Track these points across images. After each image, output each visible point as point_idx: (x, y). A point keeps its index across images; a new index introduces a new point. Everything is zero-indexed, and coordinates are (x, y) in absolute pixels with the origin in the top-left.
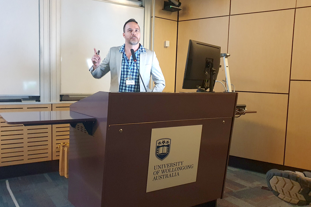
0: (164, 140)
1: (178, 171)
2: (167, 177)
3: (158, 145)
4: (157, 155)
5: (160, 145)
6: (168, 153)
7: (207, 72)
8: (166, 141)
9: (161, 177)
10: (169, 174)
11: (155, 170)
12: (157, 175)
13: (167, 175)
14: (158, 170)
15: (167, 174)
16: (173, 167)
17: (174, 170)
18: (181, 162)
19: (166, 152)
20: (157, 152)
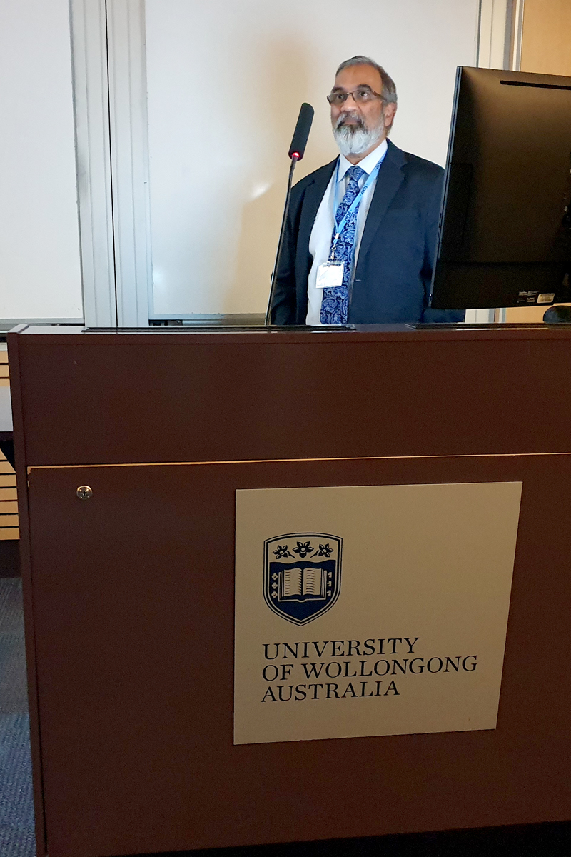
0: (303, 541)
1: (390, 677)
2: (332, 694)
3: (272, 558)
4: (275, 600)
5: (283, 560)
8: (315, 544)
9: (304, 693)
11: (270, 662)
12: (278, 682)
13: (333, 687)
14: (285, 662)
15: (330, 681)
16: (363, 658)
17: (369, 668)
18: (404, 641)
19: (318, 593)
20: (272, 590)
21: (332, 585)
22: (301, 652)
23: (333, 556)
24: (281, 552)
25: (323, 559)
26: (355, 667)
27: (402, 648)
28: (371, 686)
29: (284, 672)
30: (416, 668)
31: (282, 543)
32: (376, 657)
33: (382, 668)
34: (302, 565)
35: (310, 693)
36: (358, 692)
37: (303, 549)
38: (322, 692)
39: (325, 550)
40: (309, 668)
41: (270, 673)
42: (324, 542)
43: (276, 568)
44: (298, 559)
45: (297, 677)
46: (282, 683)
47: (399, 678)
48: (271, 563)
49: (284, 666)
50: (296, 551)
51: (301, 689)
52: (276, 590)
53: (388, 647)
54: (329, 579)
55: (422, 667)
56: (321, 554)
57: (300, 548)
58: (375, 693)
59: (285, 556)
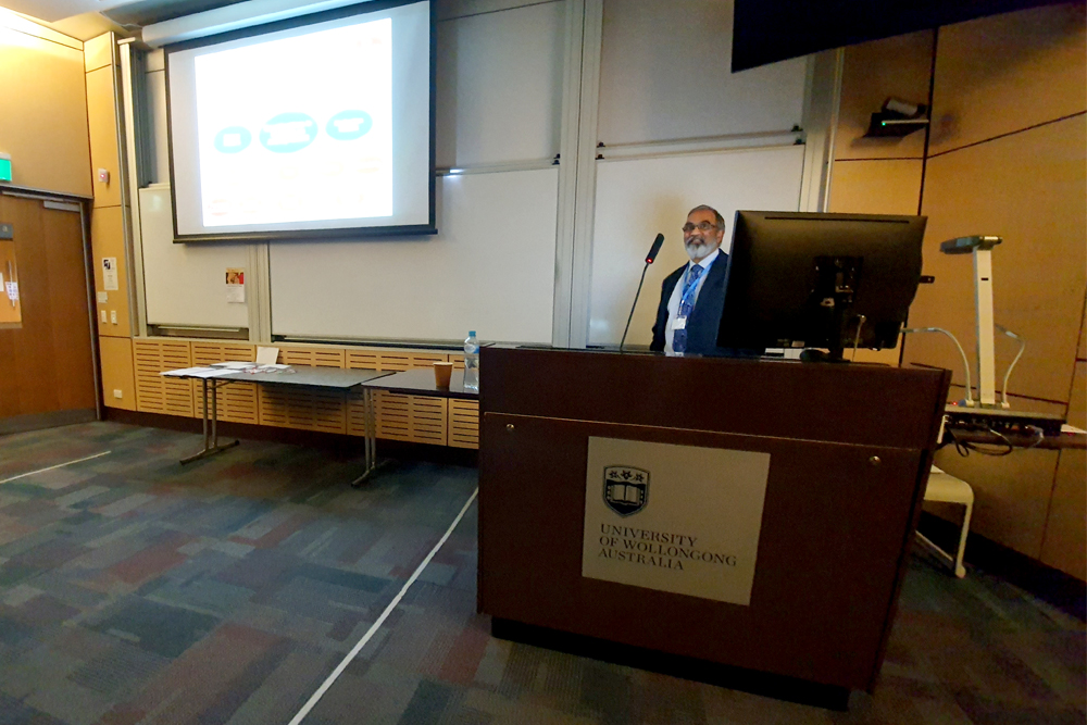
0: (627, 470)
1: (678, 558)
2: (641, 561)
3: (608, 477)
4: (609, 501)
8: (634, 473)
9: (624, 557)
11: (605, 535)
12: (610, 547)
13: (641, 557)
14: (614, 536)
15: (640, 552)
16: (661, 543)
17: (664, 549)
19: (634, 500)
20: (607, 495)
21: (643, 498)
22: (623, 533)
23: (644, 481)
24: (613, 474)
25: (638, 482)
26: (656, 548)
27: (686, 542)
28: (665, 561)
30: (695, 555)
31: (614, 469)
32: (669, 544)
33: (673, 552)
34: (626, 484)
35: (627, 557)
37: (626, 475)
38: (635, 558)
39: (639, 477)
40: (628, 543)
41: (604, 541)
42: (639, 472)
43: (610, 483)
44: (623, 479)
45: (619, 546)
46: (612, 548)
47: (683, 560)
48: (608, 480)
49: (612, 539)
50: (622, 475)
51: (622, 553)
52: (610, 495)
53: (677, 540)
54: (641, 495)
55: (699, 557)
56: (637, 480)
57: (625, 473)
59: (616, 477)
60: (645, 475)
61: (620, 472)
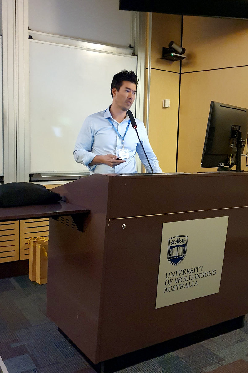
0: (178, 238)
1: (196, 280)
2: (182, 287)
3: (171, 245)
5: (173, 245)
6: (183, 256)
7: (232, 144)
9: (175, 288)
10: (184, 283)
11: (167, 279)
12: (169, 285)
13: (182, 285)
14: (171, 278)
15: (182, 283)
16: (190, 274)
17: (191, 278)
18: (200, 267)
19: (180, 255)
20: (170, 255)
21: (184, 252)
22: (175, 275)
23: (185, 242)
24: (173, 242)
25: (183, 243)
26: (188, 278)
27: (200, 269)
28: (191, 284)
29: (170, 282)
30: (202, 276)
31: (173, 239)
32: (193, 273)
33: (194, 276)
34: (178, 246)
35: (176, 288)
36: (188, 286)
37: (178, 241)
38: (179, 287)
39: (184, 240)
40: (177, 279)
41: (167, 283)
42: (183, 238)
43: (171, 248)
44: (177, 244)
45: (174, 283)
46: (170, 286)
47: (199, 280)
48: (170, 246)
49: (170, 280)
50: (176, 242)
51: (174, 287)
52: (171, 255)
53: (196, 270)
54: (184, 250)
55: (203, 275)
56: (182, 242)
57: (178, 240)
58: (192, 285)
59: (174, 243)
60: (185, 239)
61: (175, 239)
